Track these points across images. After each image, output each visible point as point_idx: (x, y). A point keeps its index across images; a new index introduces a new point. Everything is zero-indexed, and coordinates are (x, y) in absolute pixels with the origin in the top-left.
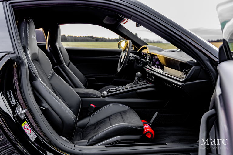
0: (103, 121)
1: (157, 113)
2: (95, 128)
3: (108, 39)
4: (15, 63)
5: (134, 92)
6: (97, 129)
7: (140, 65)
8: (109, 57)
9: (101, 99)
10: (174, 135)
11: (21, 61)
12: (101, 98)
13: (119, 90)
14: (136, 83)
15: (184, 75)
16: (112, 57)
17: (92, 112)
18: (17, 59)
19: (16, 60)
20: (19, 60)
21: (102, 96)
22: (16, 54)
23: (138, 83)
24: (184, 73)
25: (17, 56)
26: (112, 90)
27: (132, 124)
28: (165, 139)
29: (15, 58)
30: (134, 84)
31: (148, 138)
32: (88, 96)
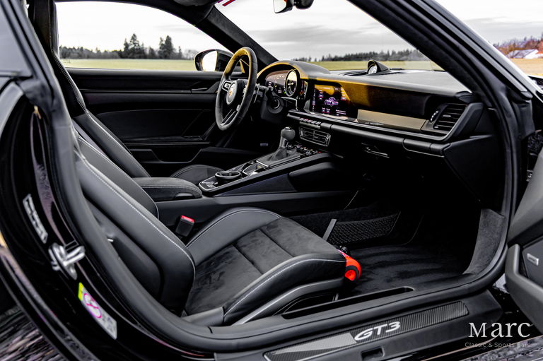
0: (222, 256)
1: (333, 222)
2: (208, 277)
3: (95, 51)
4: (36, 108)
5: (285, 175)
6: (214, 277)
7: (278, 109)
8: (182, 91)
9: (205, 200)
10: (383, 265)
11: (55, 102)
12: (204, 197)
13: (244, 176)
14: (284, 154)
15: (435, 125)
16: (191, 93)
17: (186, 235)
18: (42, 95)
19: (40, 99)
20: (49, 99)
21: (206, 194)
22: (37, 78)
23: (287, 155)
24: (434, 122)
25: (43, 87)
26: (223, 175)
27: (312, 252)
28: (369, 276)
29: (37, 92)
30: (279, 156)
31: (349, 280)
32: (171, 195)
